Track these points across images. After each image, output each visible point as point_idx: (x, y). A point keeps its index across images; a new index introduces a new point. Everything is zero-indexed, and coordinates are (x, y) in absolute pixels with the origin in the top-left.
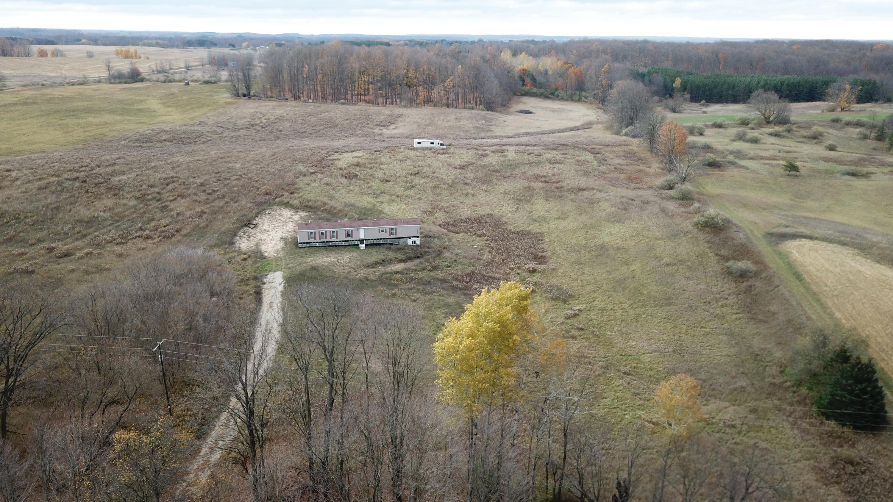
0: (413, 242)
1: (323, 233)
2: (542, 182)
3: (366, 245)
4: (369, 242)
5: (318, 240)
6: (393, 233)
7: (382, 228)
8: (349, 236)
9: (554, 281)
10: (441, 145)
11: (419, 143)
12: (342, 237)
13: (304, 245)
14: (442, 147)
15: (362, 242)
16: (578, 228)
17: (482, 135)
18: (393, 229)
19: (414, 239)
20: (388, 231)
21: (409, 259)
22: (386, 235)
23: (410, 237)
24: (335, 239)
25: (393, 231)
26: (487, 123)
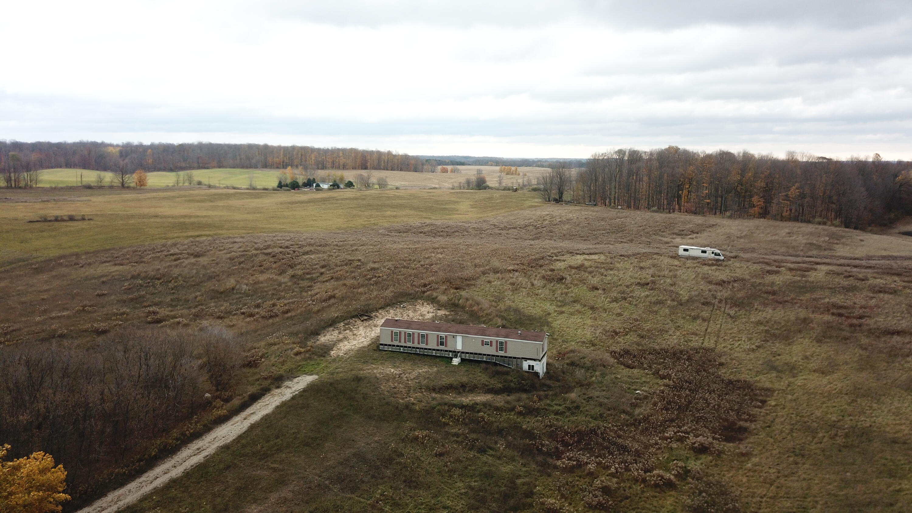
0: (531, 367)
1: (409, 335)
2: (833, 314)
3: (462, 360)
4: (467, 357)
5: (403, 344)
6: (501, 349)
7: (487, 339)
8: (442, 344)
9: (727, 477)
10: (716, 254)
11: (686, 250)
12: (433, 344)
13: (386, 348)
14: (717, 257)
15: (456, 353)
16: (840, 392)
17: (815, 252)
18: (501, 343)
19: (532, 363)
20: (494, 344)
21: (507, 390)
22: (491, 350)
23: (526, 359)
24: (423, 346)
25: (502, 346)
26: (831, 241)
